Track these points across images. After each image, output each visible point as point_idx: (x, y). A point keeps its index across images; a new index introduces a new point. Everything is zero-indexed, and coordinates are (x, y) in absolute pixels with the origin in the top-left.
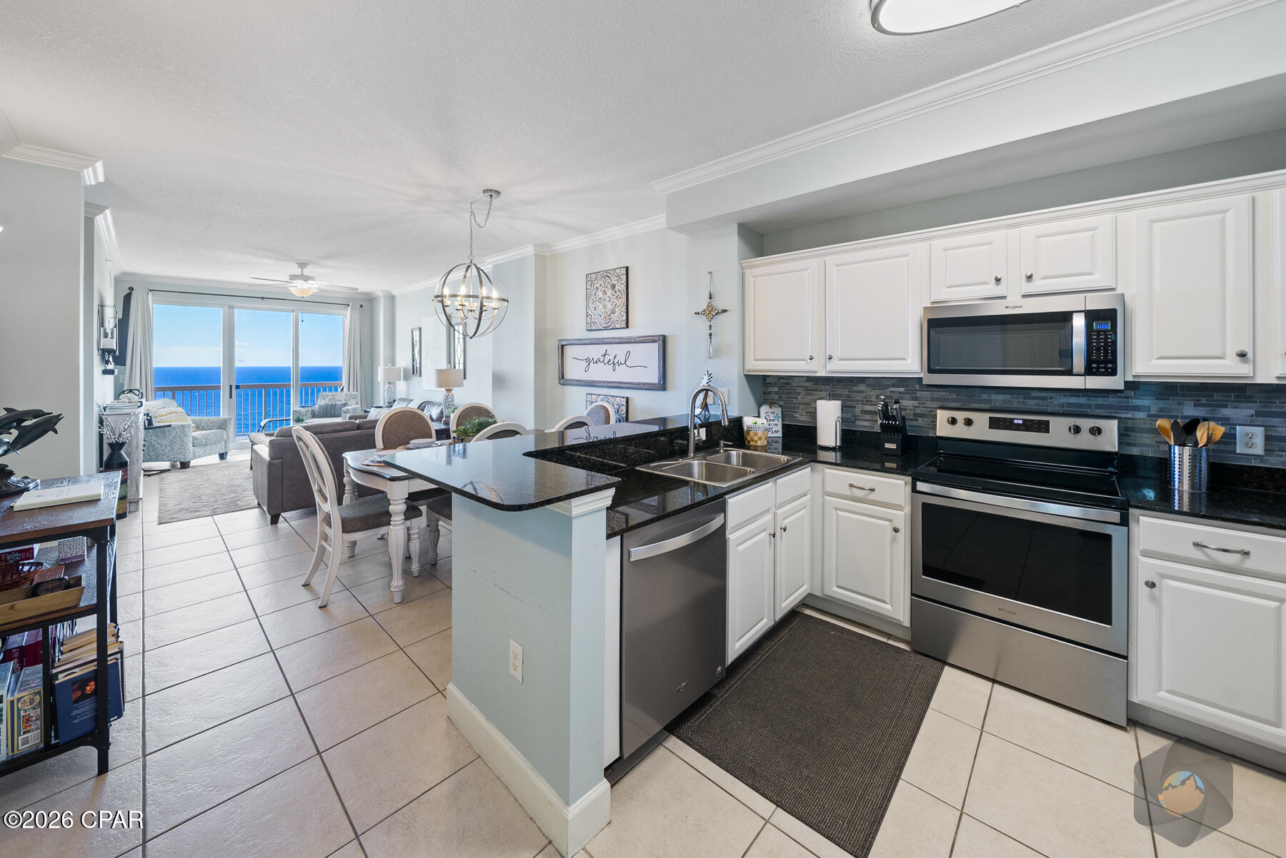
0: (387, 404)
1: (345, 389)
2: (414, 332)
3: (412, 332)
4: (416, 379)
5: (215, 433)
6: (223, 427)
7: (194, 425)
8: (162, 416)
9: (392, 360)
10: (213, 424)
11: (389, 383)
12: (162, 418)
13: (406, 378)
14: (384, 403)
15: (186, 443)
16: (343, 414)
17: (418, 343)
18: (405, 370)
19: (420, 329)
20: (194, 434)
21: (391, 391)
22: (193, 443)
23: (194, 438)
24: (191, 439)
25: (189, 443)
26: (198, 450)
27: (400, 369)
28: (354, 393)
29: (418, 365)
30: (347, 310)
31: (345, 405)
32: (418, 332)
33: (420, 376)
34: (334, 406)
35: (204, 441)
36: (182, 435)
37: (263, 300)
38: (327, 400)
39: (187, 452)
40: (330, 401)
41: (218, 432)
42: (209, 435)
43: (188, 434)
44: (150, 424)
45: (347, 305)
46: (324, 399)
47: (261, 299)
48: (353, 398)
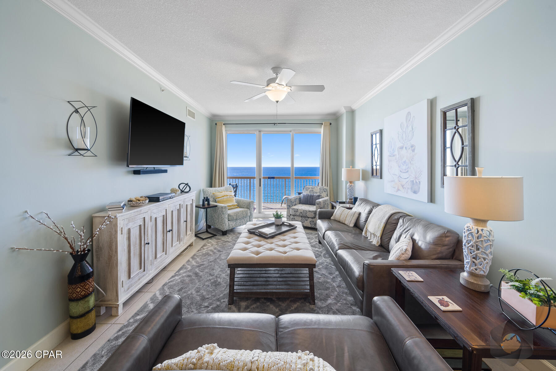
0: (348, 200)
1: (320, 184)
2: (374, 136)
3: (372, 135)
4: (375, 181)
5: (242, 211)
6: (248, 207)
7: (236, 204)
8: (219, 198)
9: (352, 163)
10: (244, 204)
11: (351, 182)
12: (219, 199)
13: (365, 178)
14: (346, 199)
15: (224, 219)
16: (316, 205)
17: (378, 146)
18: (364, 172)
19: (381, 132)
20: (230, 212)
21: (352, 189)
22: (228, 219)
23: (229, 215)
24: (227, 216)
25: (225, 219)
26: (232, 223)
27: (360, 170)
28: (325, 187)
29: (378, 167)
30: (321, 127)
31: (319, 197)
32: (378, 135)
33: (381, 178)
34: (312, 197)
35: (235, 217)
36: (221, 214)
37: (275, 125)
38: (308, 191)
39: (224, 225)
40: (310, 192)
41: (245, 211)
42: (238, 213)
43: (225, 213)
44: (209, 204)
45: (322, 124)
46: (307, 190)
47: (274, 124)
48: (325, 192)
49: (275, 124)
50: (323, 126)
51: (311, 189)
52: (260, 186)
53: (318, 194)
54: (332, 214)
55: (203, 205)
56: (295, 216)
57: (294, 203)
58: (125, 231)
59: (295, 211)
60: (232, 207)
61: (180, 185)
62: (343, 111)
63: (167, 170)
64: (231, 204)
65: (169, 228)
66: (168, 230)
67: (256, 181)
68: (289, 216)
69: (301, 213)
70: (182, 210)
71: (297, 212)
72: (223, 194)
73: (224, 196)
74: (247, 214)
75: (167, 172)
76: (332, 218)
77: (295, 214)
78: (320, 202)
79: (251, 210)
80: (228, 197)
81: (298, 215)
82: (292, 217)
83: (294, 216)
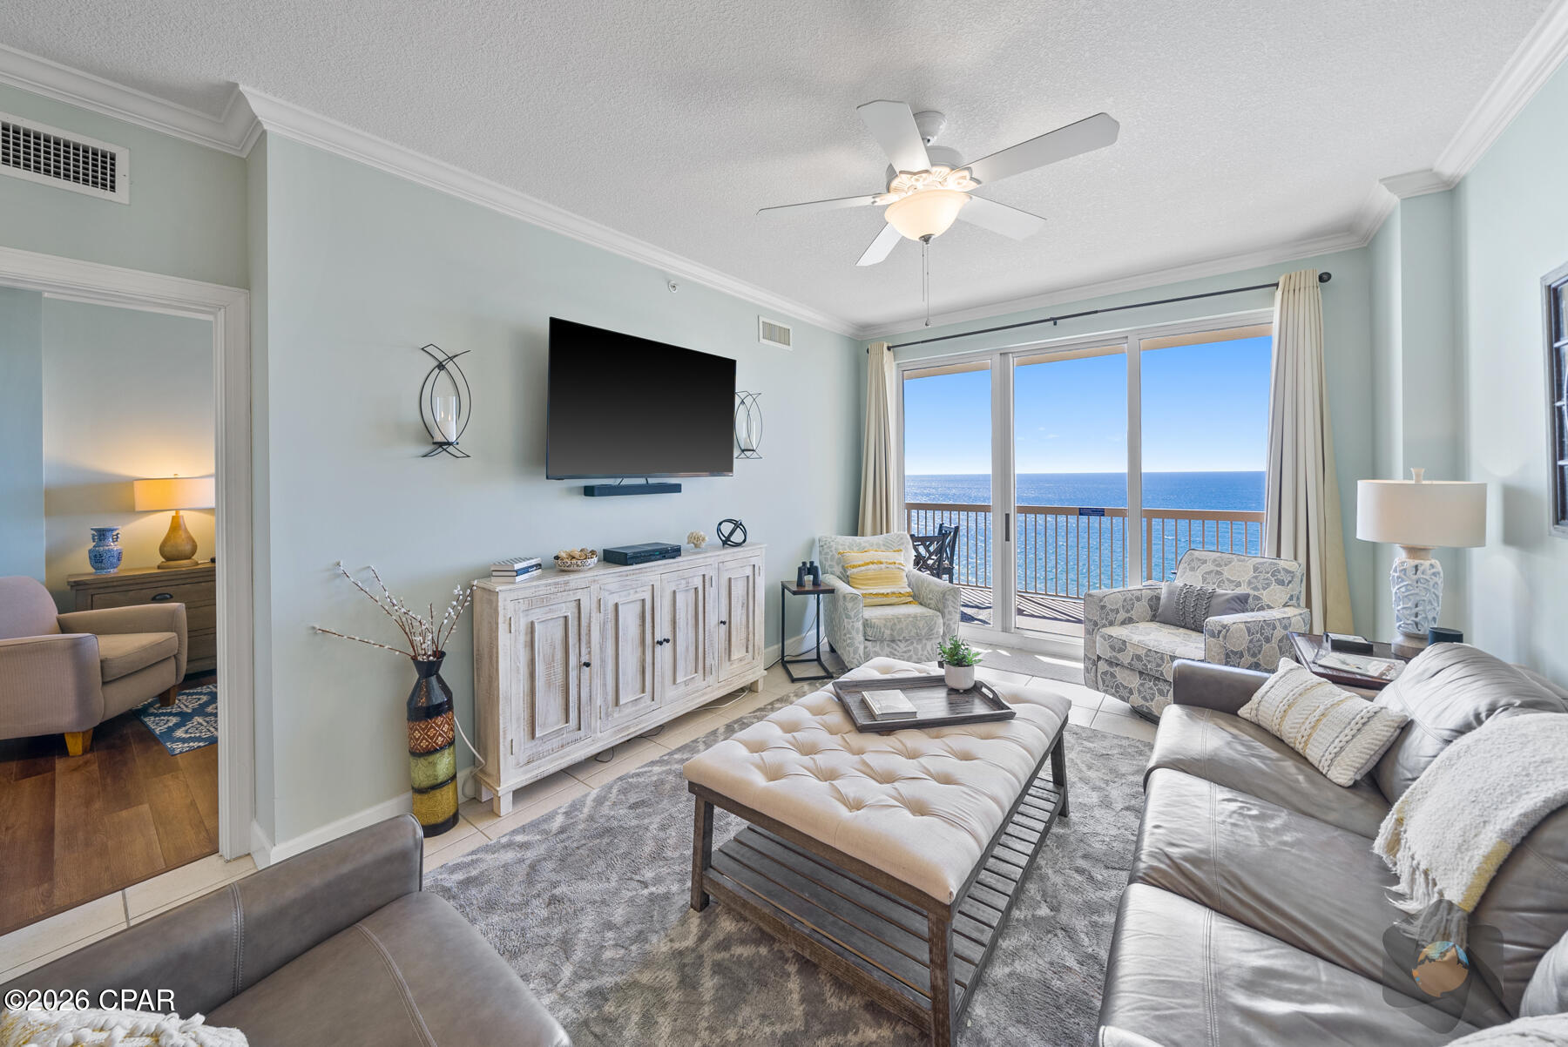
0: (1399, 639)
1: (1267, 549)
3: (1552, 293)
5: (919, 617)
6: (940, 606)
7: (909, 590)
8: (854, 567)
10: (932, 596)
11: (1414, 552)
12: (855, 570)
13: (1520, 532)
15: (850, 633)
16: (1207, 636)
20: (871, 613)
21: (1421, 587)
22: (865, 634)
23: (866, 624)
24: (859, 625)
25: (854, 633)
26: (876, 648)
27: (1484, 486)
30: (1270, 304)
34: (1205, 598)
35: (888, 632)
36: (844, 617)
37: (1055, 324)
38: (1199, 574)
39: (851, 650)
40: (1204, 580)
41: (923, 617)
42: (900, 621)
43: (852, 614)
44: (816, 583)
45: (1277, 285)
46: (1193, 569)
47: (1052, 322)
48: (1281, 583)
49: (1055, 320)
50: (1279, 293)
51: (1210, 567)
52: (1007, 539)
53: (1243, 590)
54: (1247, 691)
55: (800, 583)
56: (1117, 665)
57: (1122, 615)
58: (521, 624)
59: (1112, 648)
60: (893, 600)
61: (720, 524)
62: (1387, 200)
63: (680, 485)
64: (889, 591)
65: (663, 631)
66: (658, 638)
67: (994, 521)
68: (1095, 664)
69: (1139, 658)
70: (711, 592)
71: (1121, 650)
72: (867, 557)
73: (868, 564)
74: (931, 629)
75: (680, 491)
76: (1243, 712)
77: (1115, 657)
78: (1224, 627)
79: (948, 616)
80: (883, 566)
81: (1126, 662)
82: (1103, 666)
83: (1110, 663)
